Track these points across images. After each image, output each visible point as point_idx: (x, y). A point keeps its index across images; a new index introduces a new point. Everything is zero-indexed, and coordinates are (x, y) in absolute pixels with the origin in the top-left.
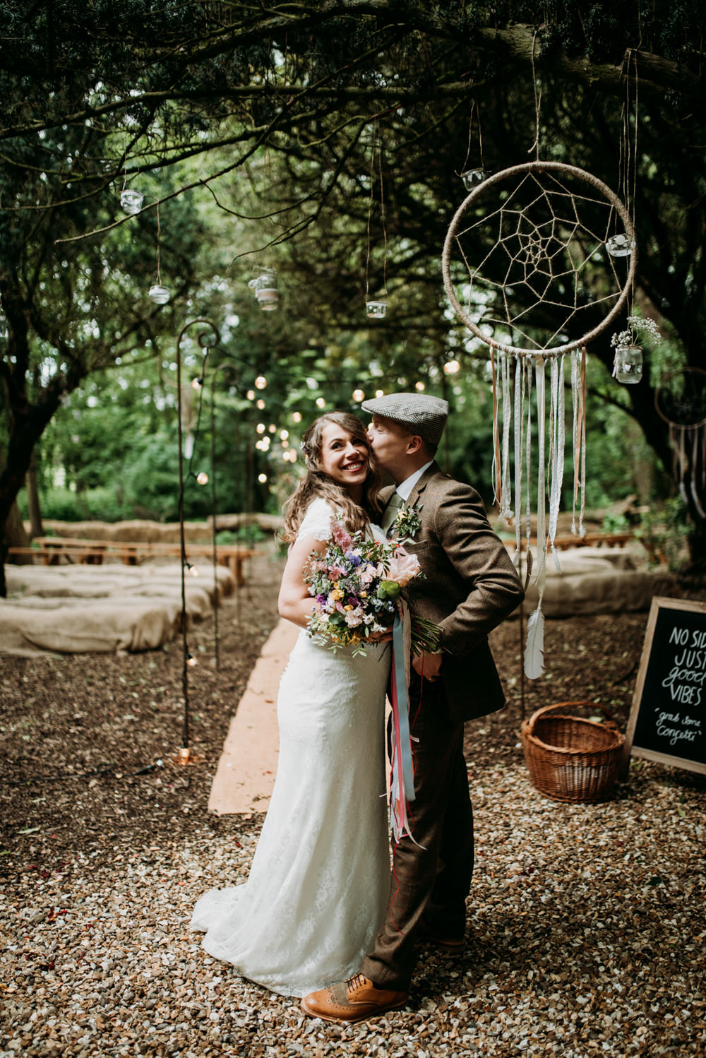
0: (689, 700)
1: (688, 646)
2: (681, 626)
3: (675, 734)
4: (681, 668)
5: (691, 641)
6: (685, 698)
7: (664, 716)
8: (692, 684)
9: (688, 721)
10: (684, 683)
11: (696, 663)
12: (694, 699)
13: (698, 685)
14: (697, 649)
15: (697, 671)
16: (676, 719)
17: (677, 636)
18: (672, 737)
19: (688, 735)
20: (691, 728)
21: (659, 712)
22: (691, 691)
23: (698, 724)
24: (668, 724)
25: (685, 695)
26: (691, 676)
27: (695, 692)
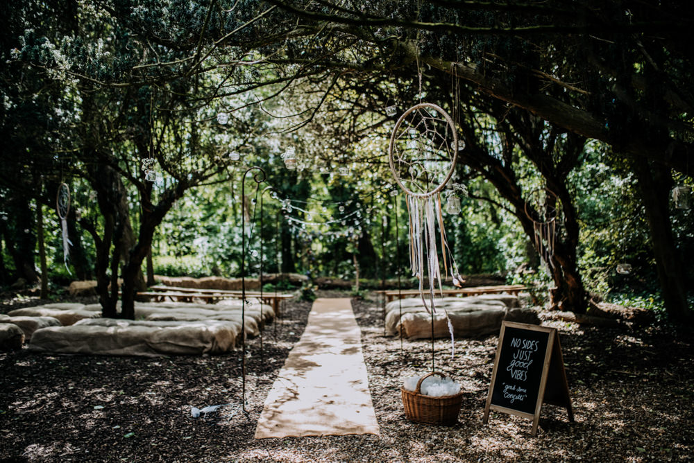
0: (520, 378)
1: (520, 348)
2: (517, 337)
3: (513, 397)
4: (517, 360)
5: (522, 345)
6: (519, 377)
7: (507, 387)
8: (522, 369)
9: (520, 390)
10: (518, 368)
11: (524, 357)
12: (523, 377)
13: (525, 369)
14: (525, 350)
15: (525, 362)
16: (514, 388)
17: (515, 342)
18: (512, 399)
19: (520, 398)
20: (522, 393)
21: (505, 385)
22: (521, 373)
23: (525, 391)
24: (509, 391)
25: (518, 375)
26: (522, 364)
27: (524, 373)
